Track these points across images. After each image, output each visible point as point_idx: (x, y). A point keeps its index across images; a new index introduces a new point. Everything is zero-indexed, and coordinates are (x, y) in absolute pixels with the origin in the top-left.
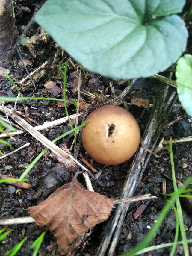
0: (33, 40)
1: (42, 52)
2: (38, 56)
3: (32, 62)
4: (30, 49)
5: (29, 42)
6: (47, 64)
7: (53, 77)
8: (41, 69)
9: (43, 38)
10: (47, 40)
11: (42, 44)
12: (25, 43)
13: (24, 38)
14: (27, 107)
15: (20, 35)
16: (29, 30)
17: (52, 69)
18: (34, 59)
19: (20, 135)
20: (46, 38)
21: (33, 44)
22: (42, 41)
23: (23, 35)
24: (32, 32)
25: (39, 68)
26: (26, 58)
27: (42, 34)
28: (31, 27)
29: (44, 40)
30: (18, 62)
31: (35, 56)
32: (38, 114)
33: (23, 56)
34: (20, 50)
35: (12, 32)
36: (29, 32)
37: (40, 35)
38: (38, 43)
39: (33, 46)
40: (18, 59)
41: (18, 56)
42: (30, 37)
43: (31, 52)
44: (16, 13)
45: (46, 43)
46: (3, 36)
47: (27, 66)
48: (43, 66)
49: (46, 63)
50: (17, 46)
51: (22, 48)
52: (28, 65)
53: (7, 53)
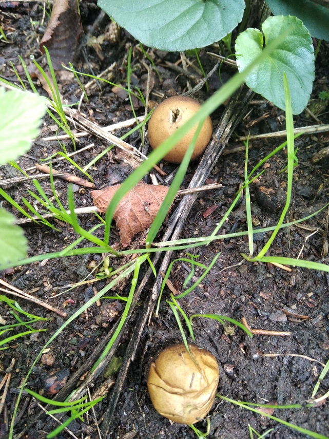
0: (101, 40)
1: (110, 53)
2: (106, 58)
3: (99, 65)
4: (97, 50)
5: (96, 42)
6: (115, 66)
7: (122, 80)
8: (109, 72)
9: (112, 36)
10: (116, 38)
11: (110, 43)
12: (91, 43)
13: (90, 37)
14: (92, 110)
15: (86, 34)
16: (96, 29)
17: (120, 70)
18: (102, 62)
19: (83, 137)
20: (114, 36)
21: (100, 44)
22: (110, 39)
23: (89, 35)
24: (99, 31)
25: (106, 70)
26: (92, 61)
27: (110, 32)
28: (98, 25)
29: (113, 39)
30: (83, 65)
31: (102, 58)
32: (104, 118)
33: (89, 58)
34: (86, 52)
35: (76, 31)
36: (96, 31)
37: (108, 34)
38: (106, 43)
39: (100, 46)
40: (84, 62)
41: (84, 58)
42: (97, 37)
43: (98, 53)
44: (81, 11)
45: (114, 43)
46: (67, 37)
47: (93, 69)
48: (111, 68)
49: (114, 64)
50: (83, 47)
51: (88, 49)
52: (94, 67)
53: (71, 55)
